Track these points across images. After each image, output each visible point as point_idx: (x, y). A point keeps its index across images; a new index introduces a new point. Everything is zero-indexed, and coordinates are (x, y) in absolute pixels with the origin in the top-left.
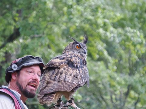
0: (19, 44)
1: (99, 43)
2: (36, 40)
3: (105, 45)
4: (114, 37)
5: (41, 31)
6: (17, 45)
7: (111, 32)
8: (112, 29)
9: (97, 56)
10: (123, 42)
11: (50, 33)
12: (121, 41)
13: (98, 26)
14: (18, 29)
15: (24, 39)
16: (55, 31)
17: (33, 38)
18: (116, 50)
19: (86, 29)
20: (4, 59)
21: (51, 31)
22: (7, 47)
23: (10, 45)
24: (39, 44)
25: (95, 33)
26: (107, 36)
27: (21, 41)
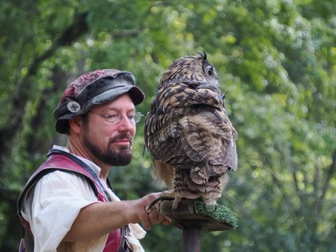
0: (85, 50)
1: (269, 52)
2: (123, 44)
3: (282, 56)
4: (304, 39)
5: (136, 23)
6: (81, 51)
7: (297, 26)
8: (299, 19)
9: (263, 83)
10: (325, 50)
11: (156, 25)
12: (321, 49)
13: (267, 13)
14: (85, 15)
15: (96, 38)
16: (168, 23)
17: (117, 38)
18: (309, 68)
19: (240, 19)
20: (50, 84)
21: (159, 22)
22: (57, 57)
23: (65, 51)
24: (132, 51)
25: (260, 29)
26: (288, 37)
27: (90, 42)
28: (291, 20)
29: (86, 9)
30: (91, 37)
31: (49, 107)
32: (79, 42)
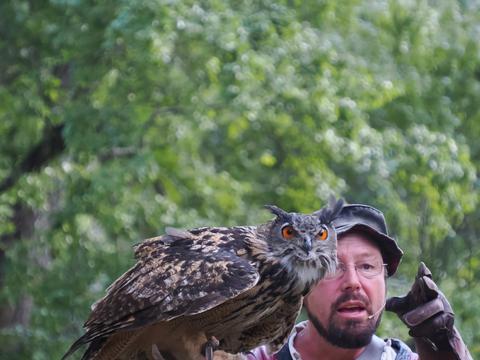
0: (61, 178)
1: (324, 177)
2: (115, 167)
3: (342, 184)
5: (134, 137)
6: (56, 181)
7: (363, 139)
8: (365, 130)
10: (403, 174)
11: (162, 141)
12: (397, 172)
13: (319, 122)
14: (59, 128)
15: (76, 160)
16: (179, 137)
17: (106, 159)
19: (280, 132)
20: (11, 228)
21: (166, 136)
22: (19, 188)
23: (31, 179)
24: (128, 178)
25: (309, 145)
26: (350, 155)
27: (67, 167)
28: (354, 132)
29: (61, 119)
30: (69, 159)
31: (9, 260)
32: (52, 166)
